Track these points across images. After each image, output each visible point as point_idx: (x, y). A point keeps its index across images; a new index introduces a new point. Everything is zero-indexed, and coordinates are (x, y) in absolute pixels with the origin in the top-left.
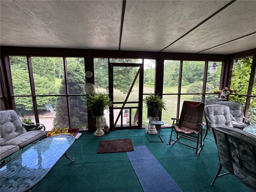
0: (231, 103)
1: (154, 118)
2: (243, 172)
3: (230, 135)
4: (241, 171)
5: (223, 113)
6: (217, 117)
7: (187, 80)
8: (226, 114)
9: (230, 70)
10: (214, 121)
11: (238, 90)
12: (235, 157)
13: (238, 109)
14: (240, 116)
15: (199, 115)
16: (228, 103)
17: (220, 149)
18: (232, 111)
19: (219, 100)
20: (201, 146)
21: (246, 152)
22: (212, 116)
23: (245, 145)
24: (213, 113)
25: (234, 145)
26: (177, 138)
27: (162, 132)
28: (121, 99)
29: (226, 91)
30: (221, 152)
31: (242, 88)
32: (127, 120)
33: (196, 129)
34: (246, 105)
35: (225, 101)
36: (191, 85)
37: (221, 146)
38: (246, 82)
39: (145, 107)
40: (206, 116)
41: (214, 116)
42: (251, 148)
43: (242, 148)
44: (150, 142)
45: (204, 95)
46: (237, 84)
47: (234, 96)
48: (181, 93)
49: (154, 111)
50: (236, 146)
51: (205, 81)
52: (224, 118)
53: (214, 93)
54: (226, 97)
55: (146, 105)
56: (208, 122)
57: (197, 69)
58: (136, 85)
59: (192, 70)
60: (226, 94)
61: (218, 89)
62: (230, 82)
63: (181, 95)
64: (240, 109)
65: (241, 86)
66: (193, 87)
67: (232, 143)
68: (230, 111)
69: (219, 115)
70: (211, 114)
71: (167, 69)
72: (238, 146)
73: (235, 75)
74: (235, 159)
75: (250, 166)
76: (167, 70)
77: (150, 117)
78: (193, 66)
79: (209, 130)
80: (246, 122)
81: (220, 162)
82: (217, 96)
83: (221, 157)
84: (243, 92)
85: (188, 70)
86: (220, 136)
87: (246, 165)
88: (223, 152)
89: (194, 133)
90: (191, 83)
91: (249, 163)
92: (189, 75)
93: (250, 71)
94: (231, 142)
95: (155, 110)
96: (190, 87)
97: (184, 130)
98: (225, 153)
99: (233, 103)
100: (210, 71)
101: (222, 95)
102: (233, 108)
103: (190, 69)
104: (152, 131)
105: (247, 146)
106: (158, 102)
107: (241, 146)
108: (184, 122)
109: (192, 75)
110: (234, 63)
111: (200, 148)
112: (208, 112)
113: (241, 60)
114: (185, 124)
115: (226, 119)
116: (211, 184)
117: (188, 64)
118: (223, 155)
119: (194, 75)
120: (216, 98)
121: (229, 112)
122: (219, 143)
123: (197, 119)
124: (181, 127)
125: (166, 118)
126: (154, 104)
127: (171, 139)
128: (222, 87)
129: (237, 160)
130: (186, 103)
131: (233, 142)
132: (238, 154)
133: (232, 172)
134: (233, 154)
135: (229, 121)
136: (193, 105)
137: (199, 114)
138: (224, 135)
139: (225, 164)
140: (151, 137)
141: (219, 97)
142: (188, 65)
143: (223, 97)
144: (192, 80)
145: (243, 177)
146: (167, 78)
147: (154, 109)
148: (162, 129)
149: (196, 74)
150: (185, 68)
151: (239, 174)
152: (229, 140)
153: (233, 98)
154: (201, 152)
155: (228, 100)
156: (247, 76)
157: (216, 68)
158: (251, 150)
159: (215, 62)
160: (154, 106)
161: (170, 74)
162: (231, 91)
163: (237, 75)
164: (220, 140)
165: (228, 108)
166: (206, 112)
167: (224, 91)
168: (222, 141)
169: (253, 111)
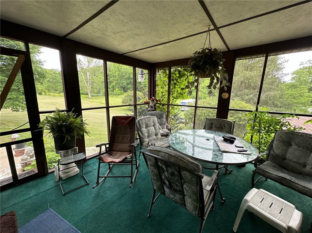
0: (158, 113)
1: (69, 150)
2: (172, 192)
3: (159, 159)
4: (171, 191)
5: (152, 124)
6: (148, 129)
7: (122, 89)
8: (155, 125)
9: (155, 80)
10: (146, 135)
11: (162, 99)
12: (165, 179)
13: (163, 117)
14: (164, 124)
15: (131, 133)
16: (156, 113)
17: (152, 174)
18: (159, 120)
19: (149, 111)
20: (137, 168)
21: (174, 173)
22: (144, 129)
23: (172, 167)
24: (144, 127)
25: (163, 169)
26: (110, 168)
27: (88, 165)
28: (8, 122)
29: (153, 101)
30: (153, 177)
31: (164, 97)
32: (23, 162)
33: (129, 150)
34: (167, 113)
35: (153, 110)
36: (126, 94)
37: (152, 171)
38: (166, 92)
39: (48, 136)
40: (139, 131)
41: (145, 129)
42: (177, 168)
43: (170, 170)
44: (64, 195)
45: (135, 106)
46: (160, 93)
47: (159, 105)
48: (110, 106)
49: (66, 140)
50: (165, 169)
51: (135, 90)
52: (154, 129)
53: (144, 103)
54: (154, 107)
55: (49, 131)
56: (141, 137)
57: (130, 77)
58: (48, 94)
59: (126, 78)
60: (154, 104)
61: (147, 99)
62: (156, 92)
63: (110, 108)
64: (164, 117)
65: (163, 95)
66: (128, 96)
67: (161, 167)
68: (157, 120)
69: (150, 127)
70: (143, 127)
71: (96, 73)
72: (167, 169)
73: (158, 85)
74: (165, 181)
75: (177, 185)
76: (96, 75)
77: (60, 151)
78: (126, 74)
79: (143, 146)
80: (168, 128)
81: (153, 187)
82: (147, 106)
83: (154, 182)
84: (165, 101)
85: (121, 77)
86: (151, 160)
87: (174, 185)
88: (155, 177)
89: (126, 158)
90: (125, 91)
91: (176, 183)
92: (123, 83)
93: (168, 82)
94: (161, 165)
95: (67, 138)
96: (125, 97)
97: (116, 155)
98: (156, 177)
99: (159, 112)
100: (139, 79)
101: (150, 104)
102: (159, 117)
103: (123, 76)
104: (69, 172)
105: (174, 168)
106: (72, 124)
107: (169, 168)
108: (116, 144)
109: (126, 83)
110: (157, 73)
111: (136, 170)
112: (140, 126)
113: (162, 71)
114: (116, 147)
115: (155, 130)
116: (148, 215)
117: (121, 70)
118: (155, 180)
119: (128, 84)
120: (147, 108)
121: (157, 123)
122: (150, 168)
123: (129, 137)
124: (111, 152)
125: (101, 138)
126: (64, 129)
127: (98, 177)
128: (150, 97)
129: (167, 183)
130: (116, 118)
131: (162, 165)
132: (167, 176)
133: (164, 193)
134: (163, 177)
135: (158, 131)
136: (124, 121)
137: (131, 130)
138: (154, 158)
139: (158, 189)
140: (66, 184)
141: (149, 107)
142: (121, 72)
143: (152, 107)
144: (126, 89)
145: (173, 197)
146: (98, 85)
147: (65, 137)
148: (88, 161)
149: (129, 83)
150: (119, 75)
151: (169, 195)
152: (159, 163)
153: (159, 107)
154: (137, 176)
155: (155, 110)
156: (166, 86)
157: (144, 76)
158: (177, 171)
159: (143, 70)
160: (64, 131)
161: (102, 81)
162: (157, 101)
163: (160, 85)
164: (151, 165)
165: (156, 118)
166: (138, 126)
167: (152, 101)
168: (153, 165)
169: (171, 117)
